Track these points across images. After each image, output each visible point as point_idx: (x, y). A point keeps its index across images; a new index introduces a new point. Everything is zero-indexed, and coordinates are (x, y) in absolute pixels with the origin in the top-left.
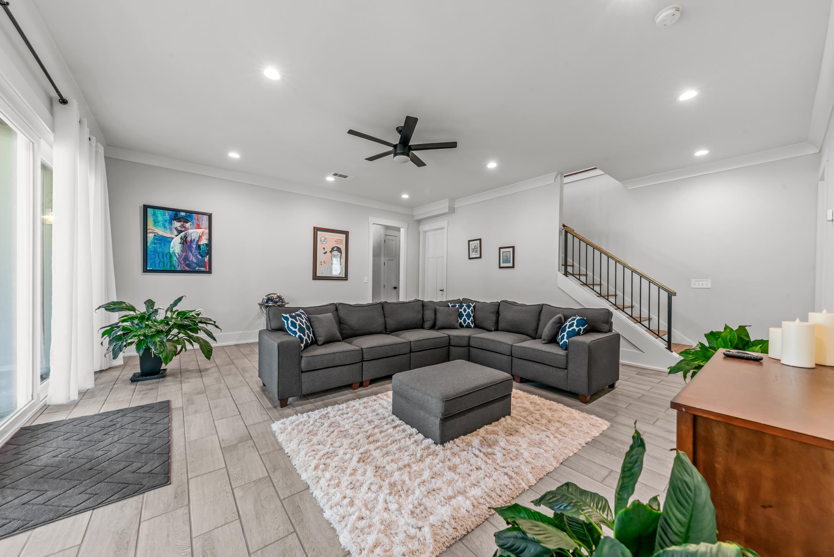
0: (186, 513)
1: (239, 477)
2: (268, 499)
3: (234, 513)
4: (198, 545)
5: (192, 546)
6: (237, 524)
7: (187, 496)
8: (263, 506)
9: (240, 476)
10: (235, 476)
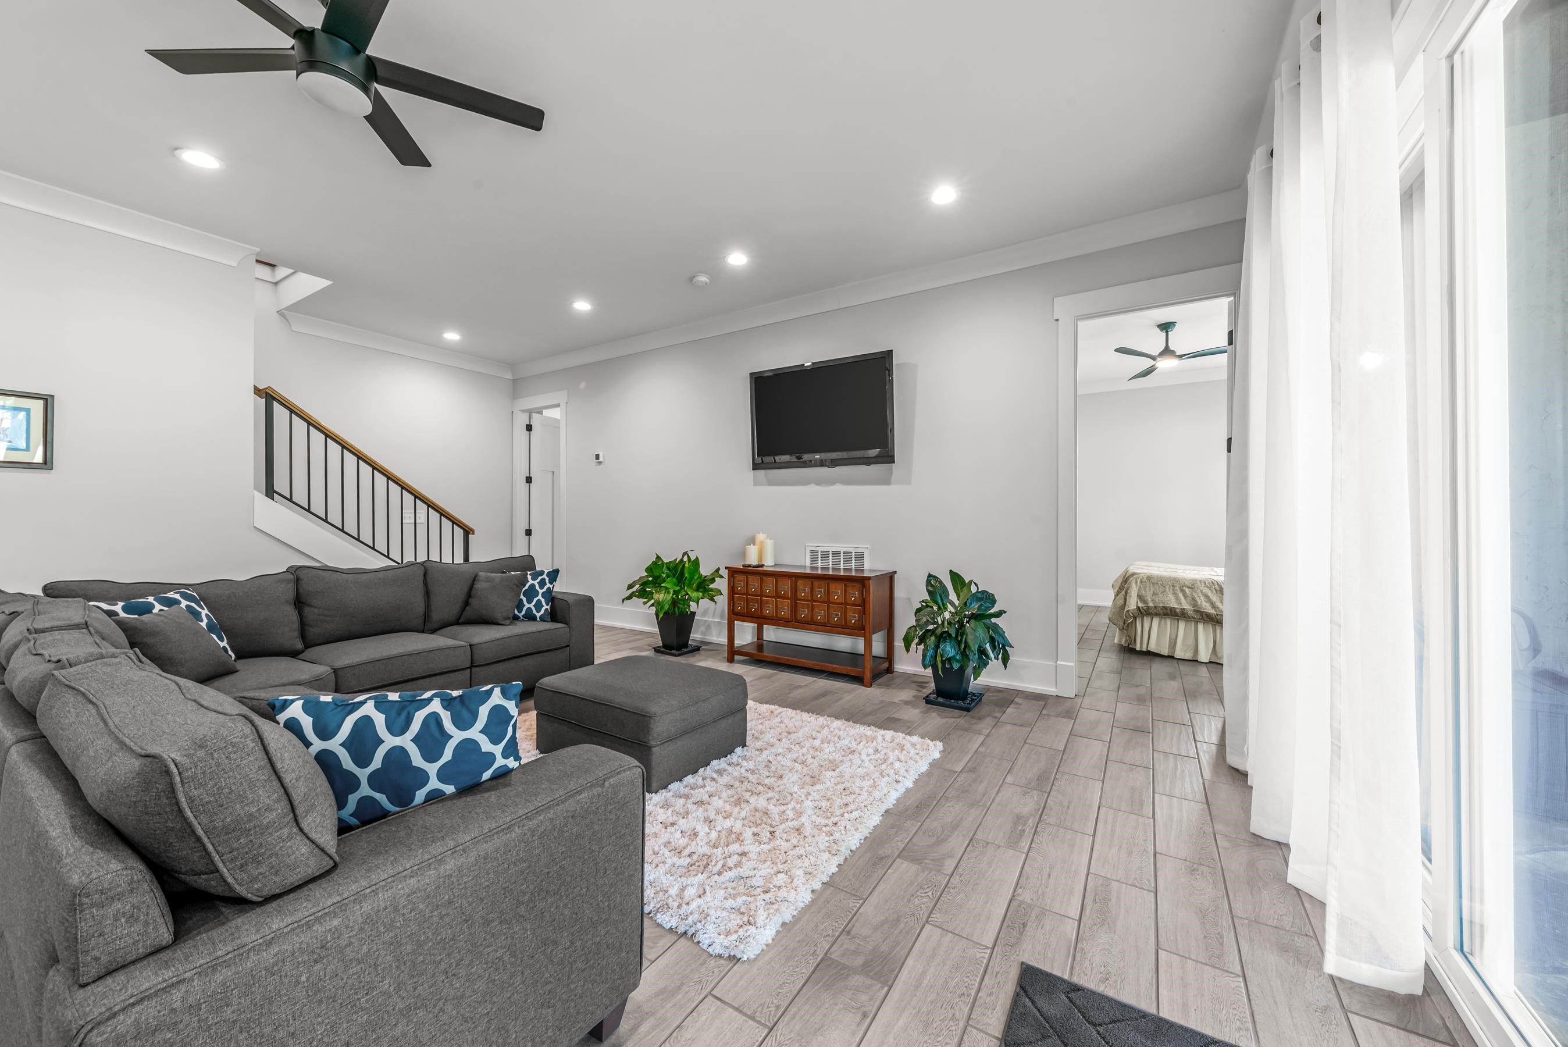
0: (1021, 887)
1: (928, 887)
2: (930, 834)
3: (973, 846)
4: (1024, 844)
5: (1030, 847)
6: (980, 835)
7: (1009, 914)
8: (943, 831)
9: (926, 887)
10: (930, 894)
